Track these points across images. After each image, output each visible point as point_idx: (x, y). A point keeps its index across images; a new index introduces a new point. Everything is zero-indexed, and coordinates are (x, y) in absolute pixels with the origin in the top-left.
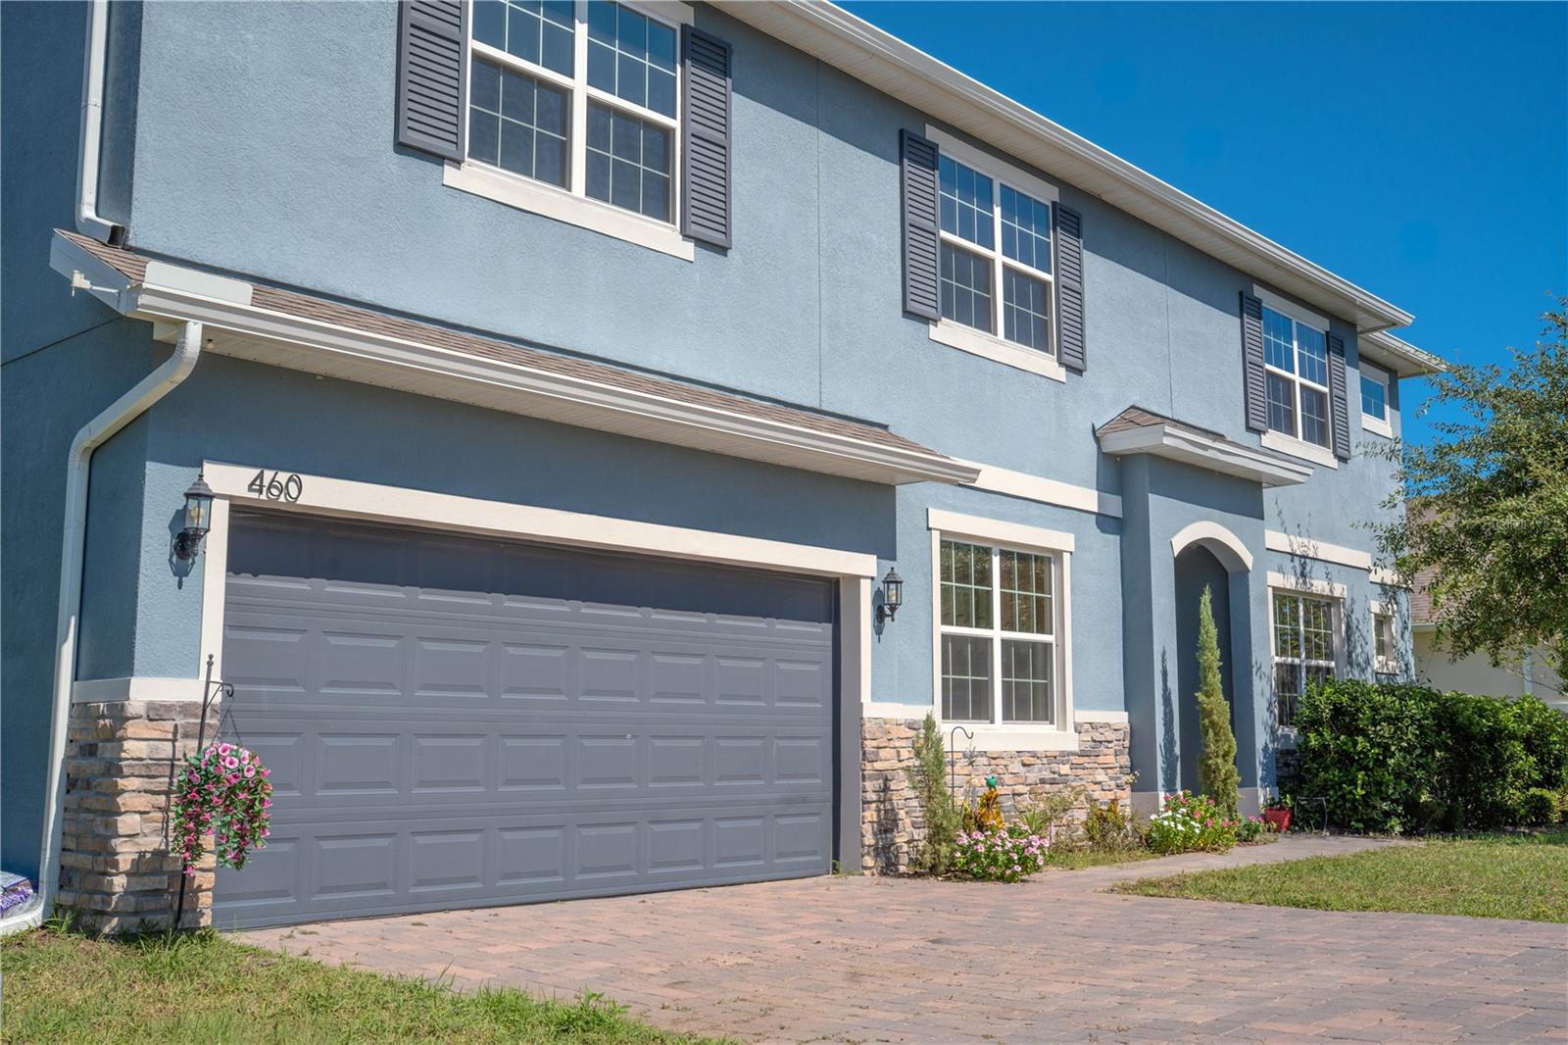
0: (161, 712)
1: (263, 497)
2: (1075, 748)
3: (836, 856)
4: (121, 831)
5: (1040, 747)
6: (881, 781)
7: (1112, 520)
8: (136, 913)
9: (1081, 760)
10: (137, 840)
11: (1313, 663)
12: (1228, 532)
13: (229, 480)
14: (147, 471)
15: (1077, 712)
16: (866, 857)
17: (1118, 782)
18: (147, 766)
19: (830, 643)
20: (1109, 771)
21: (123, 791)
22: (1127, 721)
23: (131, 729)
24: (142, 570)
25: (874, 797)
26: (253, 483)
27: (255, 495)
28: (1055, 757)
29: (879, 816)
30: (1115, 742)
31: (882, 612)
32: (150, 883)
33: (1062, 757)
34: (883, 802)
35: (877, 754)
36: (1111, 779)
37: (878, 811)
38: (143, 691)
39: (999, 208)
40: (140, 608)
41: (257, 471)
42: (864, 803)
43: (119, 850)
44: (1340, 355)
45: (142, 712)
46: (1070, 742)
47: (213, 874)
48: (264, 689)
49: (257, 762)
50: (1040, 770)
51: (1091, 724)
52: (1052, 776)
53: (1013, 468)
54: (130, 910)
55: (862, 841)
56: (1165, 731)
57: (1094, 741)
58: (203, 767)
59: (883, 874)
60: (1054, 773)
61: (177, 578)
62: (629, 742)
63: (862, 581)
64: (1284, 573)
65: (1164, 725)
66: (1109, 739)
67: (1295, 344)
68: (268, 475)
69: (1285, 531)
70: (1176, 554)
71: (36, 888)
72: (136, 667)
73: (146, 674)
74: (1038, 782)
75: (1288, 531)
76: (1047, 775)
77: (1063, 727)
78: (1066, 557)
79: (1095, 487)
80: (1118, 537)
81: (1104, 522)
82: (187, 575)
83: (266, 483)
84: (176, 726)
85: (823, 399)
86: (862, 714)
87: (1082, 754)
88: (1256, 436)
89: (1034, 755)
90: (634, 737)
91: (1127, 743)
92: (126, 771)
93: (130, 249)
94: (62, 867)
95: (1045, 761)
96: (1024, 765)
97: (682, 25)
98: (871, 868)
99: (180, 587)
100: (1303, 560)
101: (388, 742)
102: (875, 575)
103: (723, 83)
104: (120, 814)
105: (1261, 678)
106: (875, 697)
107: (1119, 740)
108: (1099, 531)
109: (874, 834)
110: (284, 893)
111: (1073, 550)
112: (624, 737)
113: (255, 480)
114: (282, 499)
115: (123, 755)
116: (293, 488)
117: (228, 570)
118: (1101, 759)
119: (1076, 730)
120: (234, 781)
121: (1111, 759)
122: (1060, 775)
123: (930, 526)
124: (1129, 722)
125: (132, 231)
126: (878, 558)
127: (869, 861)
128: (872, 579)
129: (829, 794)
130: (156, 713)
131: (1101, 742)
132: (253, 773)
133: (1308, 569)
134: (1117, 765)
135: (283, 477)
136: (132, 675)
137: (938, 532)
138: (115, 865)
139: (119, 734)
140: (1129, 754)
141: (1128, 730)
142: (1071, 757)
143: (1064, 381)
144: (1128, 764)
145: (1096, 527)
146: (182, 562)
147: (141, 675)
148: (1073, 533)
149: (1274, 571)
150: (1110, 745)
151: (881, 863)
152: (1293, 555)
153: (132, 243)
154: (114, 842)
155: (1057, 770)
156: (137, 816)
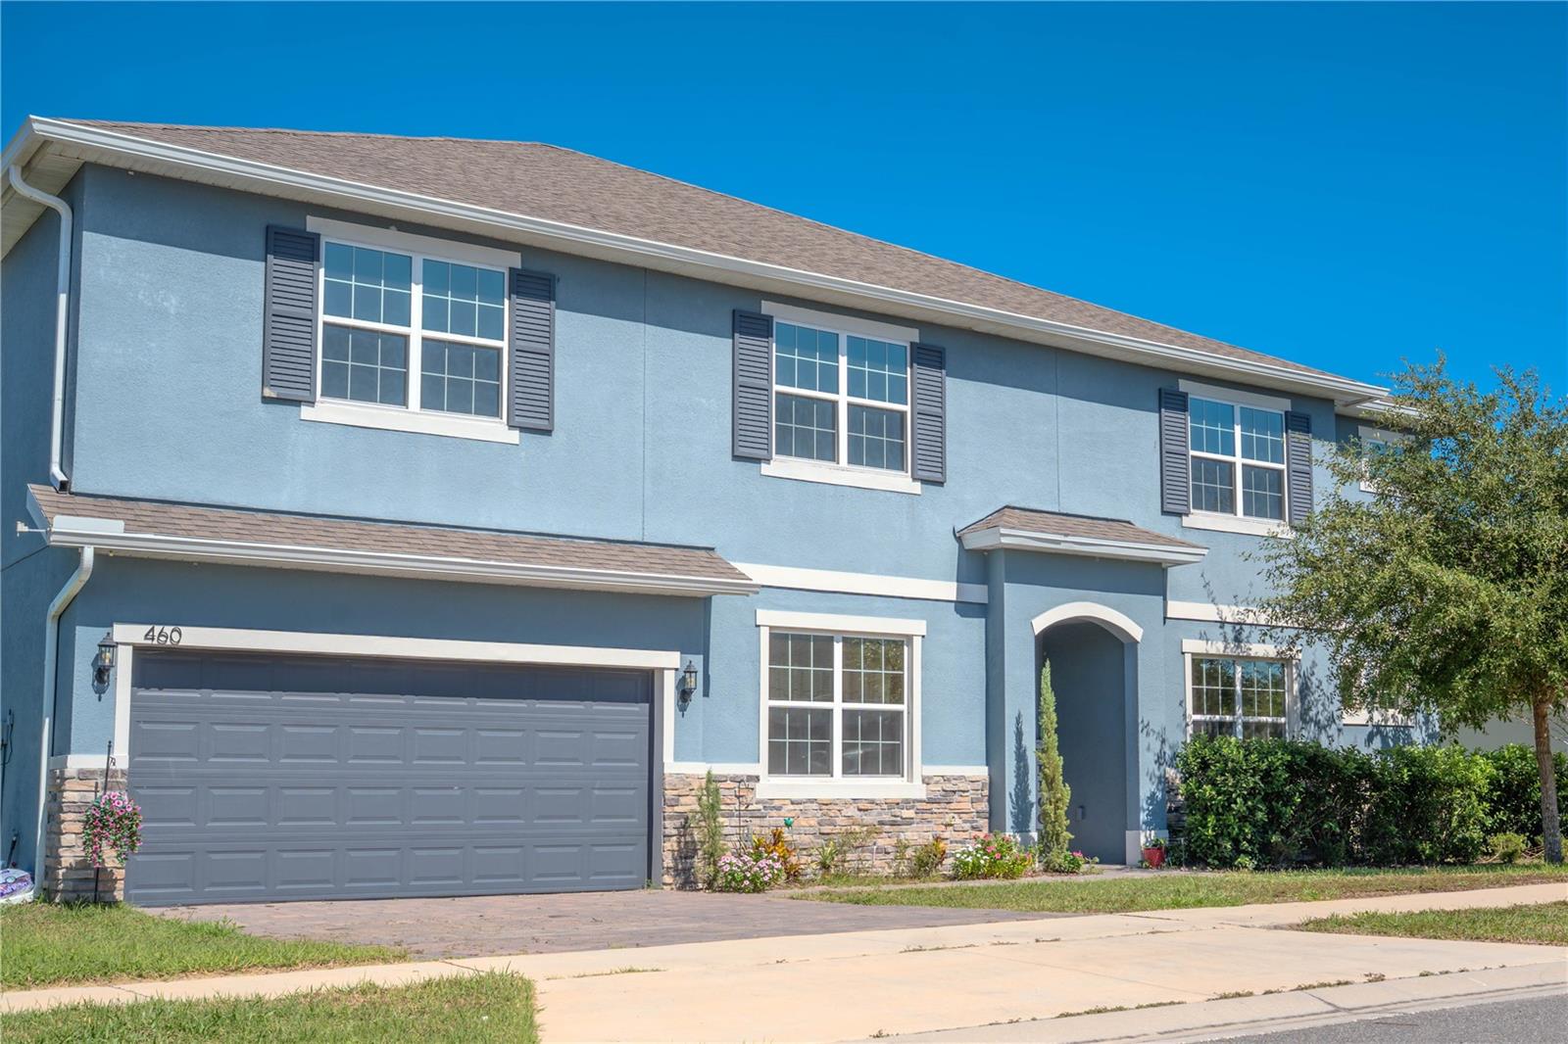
0: (88, 775)
1: (155, 642)
2: (924, 797)
3: (649, 877)
4: (63, 844)
5: (879, 796)
6: (683, 820)
7: (977, 606)
8: (74, 891)
9: (929, 806)
10: (73, 849)
11: (1251, 719)
12: (1110, 609)
13: (130, 634)
14: (77, 632)
15: (924, 767)
16: (666, 876)
17: (974, 824)
18: (79, 806)
19: (647, 718)
20: (962, 815)
21: (64, 821)
22: (987, 774)
23: (68, 785)
24: (74, 691)
25: (675, 832)
26: (147, 635)
27: (150, 642)
28: (898, 804)
29: (679, 845)
30: (972, 792)
31: (684, 695)
32: (83, 874)
33: (907, 803)
34: (684, 835)
35: (678, 800)
36: (965, 822)
37: (679, 842)
38: (75, 762)
39: (846, 358)
40: (74, 713)
41: (150, 627)
42: (664, 836)
43: (61, 854)
44: (1304, 432)
45: (75, 775)
46: (919, 791)
47: (124, 871)
48: (170, 759)
49: (132, 802)
50: (880, 814)
51: (943, 777)
52: (894, 819)
53: (855, 570)
54: (70, 889)
55: (662, 864)
56: (1018, 782)
57: (944, 791)
58: (102, 806)
59: (682, 888)
60: (895, 816)
61: (97, 695)
62: (456, 792)
63: (666, 672)
64: (1207, 640)
65: (1016, 776)
66: (962, 789)
67: (1238, 429)
68: (158, 629)
69: (1213, 601)
70: (1036, 633)
71: (33, 879)
72: (72, 749)
73: (79, 752)
74: (876, 823)
75: (1216, 601)
76: (887, 818)
77: (911, 779)
78: (917, 642)
79: (955, 578)
80: (983, 620)
81: (963, 608)
82: (104, 692)
83: (156, 633)
84: (97, 783)
85: (646, 533)
86: (663, 770)
87: (930, 801)
88: (1175, 519)
89: (872, 802)
90: (460, 788)
91: (986, 792)
92: (65, 809)
93: (71, 493)
94: (46, 867)
95: (885, 806)
96: (860, 810)
97: (510, 268)
98: (670, 884)
99: (100, 700)
100: (1238, 627)
101: (260, 792)
102: (678, 666)
103: (547, 305)
104: (63, 834)
105: (1148, 734)
106: (677, 757)
107: (978, 790)
108: (958, 616)
109: (675, 859)
110: (185, 886)
111: (925, 634)
112: (452, 788)
113: (149, 632)
114: (168, 643)
115: (64, 800)
116: (175, 637)
117: (133, 686)
118: (952, 806)
119: (923, 782)
120: (121, 814)
121: (967, 806)
122: (902, 818)
123: (758, 623)
124: (989, 775)
125: (73, 482)
126: (682, 653)
127: (668, 879)
128: (677, 669)
129: (645, 830)
130: (84, 775)
131: (954, 792)
132: (131, 809)
133: (1244, 635)
134: (972, 810)
135: (168, 629)
136: (69, 753)
137: (768, 628)
138: (60, 863)
139: (63, 788)
140: (989, 801)
141: (988, 782)
142: (917, 804)
143: (920, 493)
144: (987, 809)
145: (955, 613)
146: (100, 685)
147: (76, 753)
148: (923, 618)
149: (1196, 639)
150: (966, 794)
151: (680, 880)
152: (1223, 623)
153: (73, 490)
154: (60, 850)
155: (899, 814)
156: (74, 836)
